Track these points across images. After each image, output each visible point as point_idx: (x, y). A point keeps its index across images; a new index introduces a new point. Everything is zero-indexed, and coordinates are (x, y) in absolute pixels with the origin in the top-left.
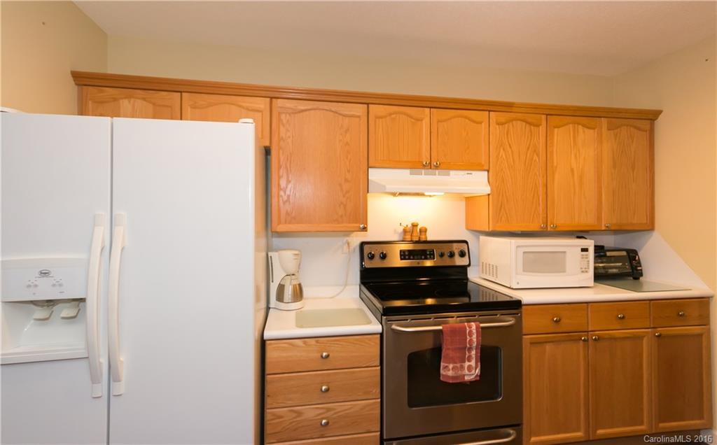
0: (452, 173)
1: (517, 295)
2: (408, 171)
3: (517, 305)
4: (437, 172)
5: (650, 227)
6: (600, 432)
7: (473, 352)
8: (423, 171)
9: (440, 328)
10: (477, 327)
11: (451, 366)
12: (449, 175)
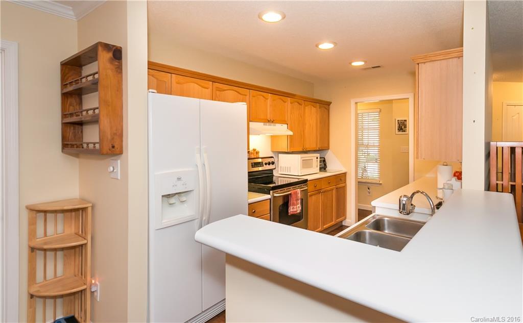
0: (277, 125)
1: (305, 178)
2: (262, 124)
3: (306, 181)
4: (272, 124)
5: (328, 149)
6: (325, 227)
7: (299, 201)
8: (268, 124)
9: (290, 193)
10: (300, 191)
11: (295, 207)
12: (275, 126)
